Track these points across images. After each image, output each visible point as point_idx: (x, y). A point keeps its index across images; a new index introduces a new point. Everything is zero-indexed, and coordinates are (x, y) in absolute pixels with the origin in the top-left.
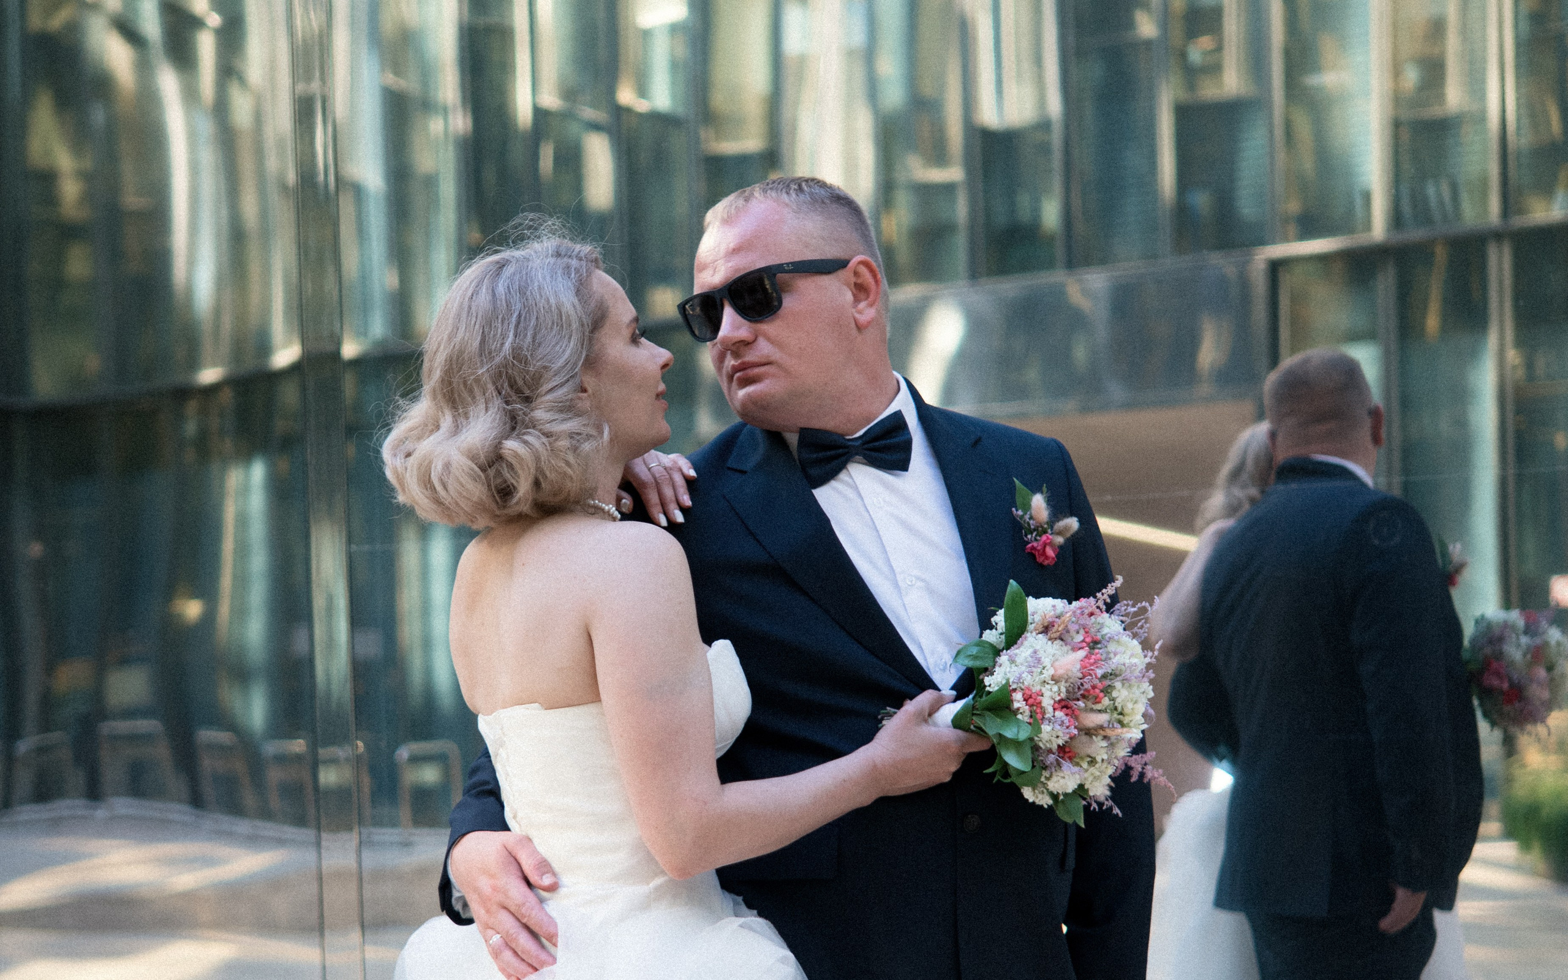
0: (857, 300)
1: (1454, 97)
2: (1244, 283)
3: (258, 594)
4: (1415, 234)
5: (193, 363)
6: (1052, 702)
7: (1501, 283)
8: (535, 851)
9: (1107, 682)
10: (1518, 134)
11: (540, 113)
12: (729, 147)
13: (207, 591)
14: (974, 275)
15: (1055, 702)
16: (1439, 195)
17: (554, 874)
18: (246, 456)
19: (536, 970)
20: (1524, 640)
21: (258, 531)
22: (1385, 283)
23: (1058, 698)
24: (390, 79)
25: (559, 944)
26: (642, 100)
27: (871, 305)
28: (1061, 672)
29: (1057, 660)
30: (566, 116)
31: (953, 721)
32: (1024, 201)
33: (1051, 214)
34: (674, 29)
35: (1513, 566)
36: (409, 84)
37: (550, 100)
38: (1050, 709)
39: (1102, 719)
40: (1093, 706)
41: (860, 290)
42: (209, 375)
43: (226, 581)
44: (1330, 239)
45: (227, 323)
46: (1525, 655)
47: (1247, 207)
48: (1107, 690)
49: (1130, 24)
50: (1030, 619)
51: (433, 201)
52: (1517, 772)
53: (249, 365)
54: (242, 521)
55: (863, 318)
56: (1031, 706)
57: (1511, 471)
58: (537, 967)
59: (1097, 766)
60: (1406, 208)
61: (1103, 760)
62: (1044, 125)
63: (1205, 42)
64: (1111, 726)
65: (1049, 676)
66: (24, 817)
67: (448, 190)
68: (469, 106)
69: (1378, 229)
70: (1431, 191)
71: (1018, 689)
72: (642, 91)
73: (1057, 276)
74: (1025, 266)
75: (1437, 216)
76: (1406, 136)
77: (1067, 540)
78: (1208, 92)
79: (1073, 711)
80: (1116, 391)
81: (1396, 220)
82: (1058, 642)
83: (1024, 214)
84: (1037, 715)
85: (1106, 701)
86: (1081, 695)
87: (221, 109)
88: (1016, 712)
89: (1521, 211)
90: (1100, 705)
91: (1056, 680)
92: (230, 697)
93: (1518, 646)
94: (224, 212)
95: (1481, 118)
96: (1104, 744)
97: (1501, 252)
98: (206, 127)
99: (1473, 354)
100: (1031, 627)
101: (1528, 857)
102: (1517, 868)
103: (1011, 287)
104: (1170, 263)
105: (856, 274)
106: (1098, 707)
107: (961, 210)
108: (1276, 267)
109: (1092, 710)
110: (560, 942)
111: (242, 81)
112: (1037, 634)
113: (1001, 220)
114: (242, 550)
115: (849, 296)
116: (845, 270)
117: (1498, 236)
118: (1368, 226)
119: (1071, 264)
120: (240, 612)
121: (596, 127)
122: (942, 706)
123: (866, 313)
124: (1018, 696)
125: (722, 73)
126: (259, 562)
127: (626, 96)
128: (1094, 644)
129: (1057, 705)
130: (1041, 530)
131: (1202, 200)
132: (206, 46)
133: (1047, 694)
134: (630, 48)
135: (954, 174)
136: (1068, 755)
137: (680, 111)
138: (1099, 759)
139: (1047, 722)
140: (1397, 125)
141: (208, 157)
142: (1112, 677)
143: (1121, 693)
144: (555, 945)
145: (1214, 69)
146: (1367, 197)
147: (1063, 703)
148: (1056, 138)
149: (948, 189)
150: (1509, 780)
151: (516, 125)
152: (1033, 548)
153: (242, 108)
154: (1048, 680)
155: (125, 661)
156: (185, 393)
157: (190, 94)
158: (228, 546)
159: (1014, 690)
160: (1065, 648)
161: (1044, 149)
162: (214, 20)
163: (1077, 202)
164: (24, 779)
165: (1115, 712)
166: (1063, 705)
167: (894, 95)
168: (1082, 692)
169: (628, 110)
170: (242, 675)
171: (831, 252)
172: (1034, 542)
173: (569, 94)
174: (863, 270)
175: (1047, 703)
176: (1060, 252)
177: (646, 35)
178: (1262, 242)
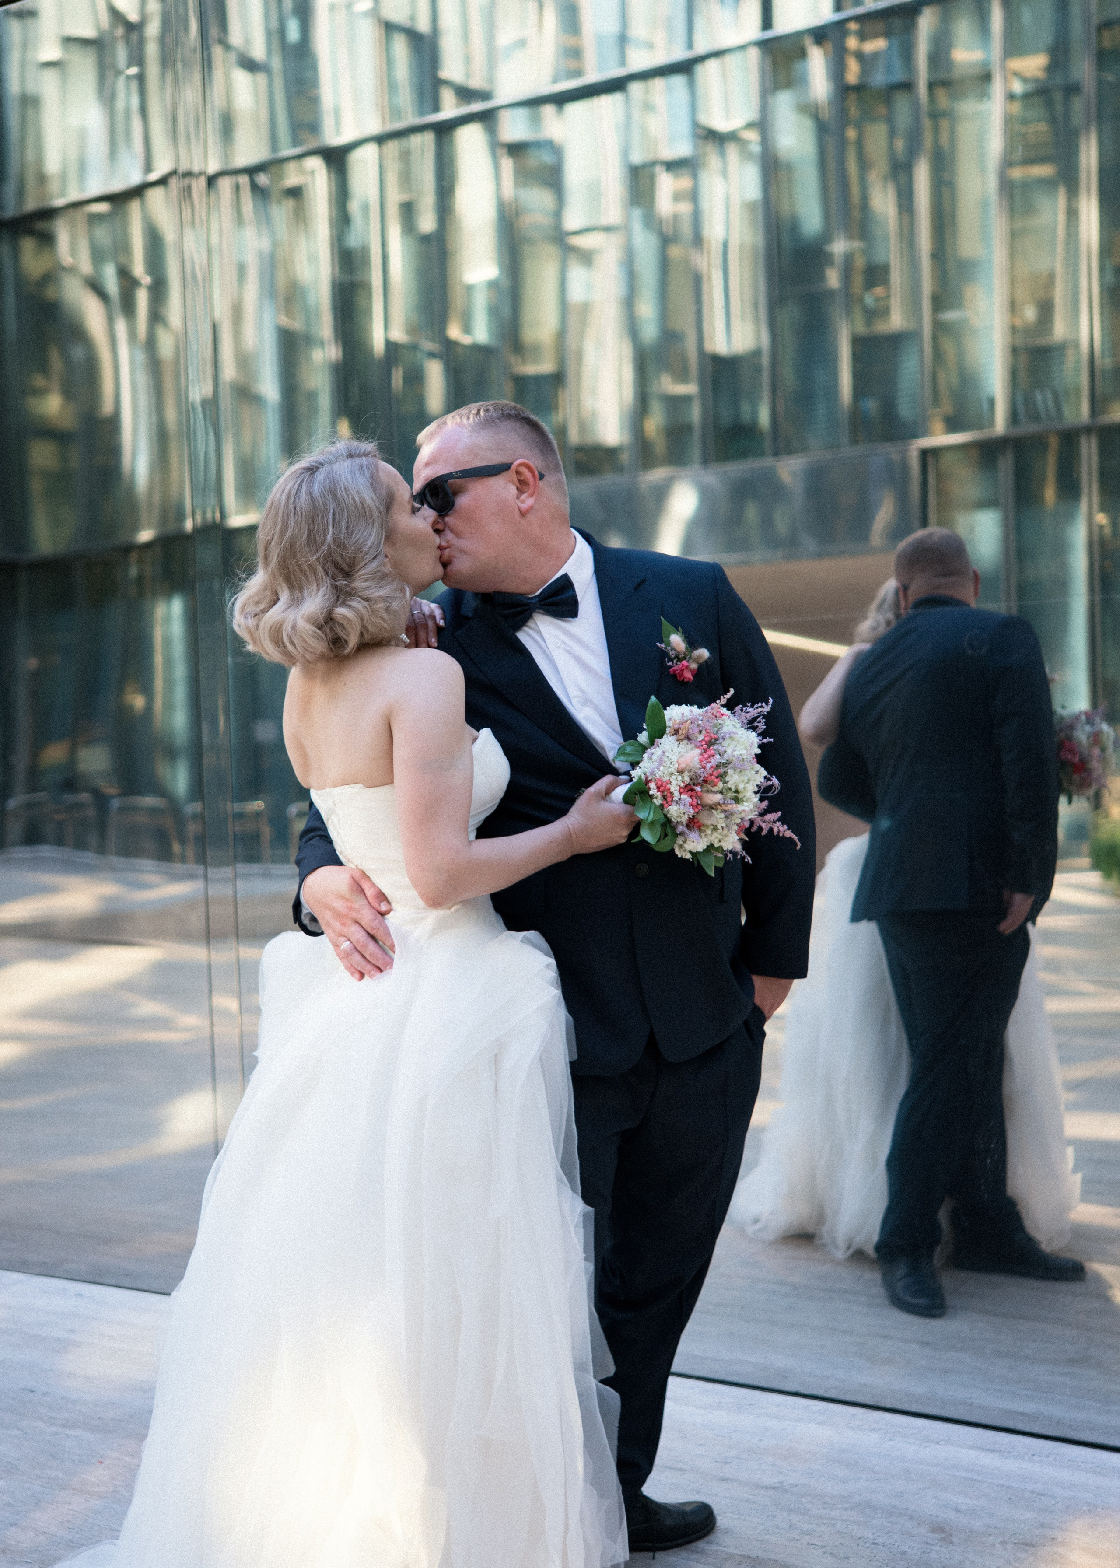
0: (520, 491)
1: (1059, 330)
2: (904, 465)
3: (180, 694)
4: (1029, 428)
5: (135, 528)
6: (678, 788)
7: (1090, 466)
8: (374, 885)
9: (722, 770)
10: (1103, 357)
11: (391, 346)
12: (531, 369)
13: (147, 690)
14: (705, 461)
15: (681, 788)
16: (1045, 402)
17: (389, 902)
18: (168, 595)
19: (381, 971)
20: (1088, 728)
21: (179, 650)
22: (1006, 464)
23: (682, 785)
24: (284, 321)
25: (396, 952)
26: (466, 336)
27: (532, 495)
28: (683, 766)
29: (682, 756)
30: (413, 347)
31: (624, 798)
32: (745, 408)
33: (764, 417)
34: (493, 285)
35: (1099, 669)
36: (297, 325)
37: (398, 335)
38: (676, 794)
39: (718, 797)
40: (712, 788)
41: (522, 485)
42: (145, 536)
43: (159, 684)
44: (965, 433)
45: (157, 498)
46: (1088, 738)
47: (905, 410)
48: (722, 776)
49: (822, 278)
50: (668, 723)
51: (313, 410)
52: (1102, 821)
53: (171, 528)
54: (167, 642)
55: (524, 506)
56: (663, 792)
57: (1098, 598)
58: (382, 968)
59: (719, 831)
60: (1021, 409)
61: (722, 827)
62: (756, 353)
63: (879, 291)
64: (726, 802)
65: (675, 769)
66: (16, 856)
67: (325, 402)
68: (340, 343)
69: (1000, 425)
70: (1039, 397)
71: (653, 780)
72: (467, 329)
73: (768, 461)
74: (742, 454)
75: (1043, 414)
76: (1023, 359)
77: (700, 666)
78: (882, 327)
79: (696, 793)
80: (809, 543)
81: (1014, 418)
82: (685, 742)
83: (745, 416)
84: (667, 797)
85: (720, 785)
86: (703, 780)
87: (151, 344)
88: (651, 797)
89: (1104, 412)
90: (716, 787)
91: (681, 772)
92: (163, 770)
93: (1083, 731)
94: (154, 419)
95: (1077, 345)
96: (722, 815)
97: (1089, 443)
98: (141, 357)
99: (1069, 517)
100: (668, 730)
101: (1110, 883)
102: (1102, 891)
103: (736, 469)
104: (848, 451)
105: (517, 472)
106: (715, 789)
107: (695, 414)
108: (925, 454)
109: (712, 792)
110: (397, 949)
111: (166, 324)
112: (670, 736)
113: (726, 419)
114: (168, 663)
115: (513, 490)
116: (509, 471)
117: (1088, 430)
118: (992, 422)
119: (776, 453)
120: (169, 706)
121: (432, 355)
122: (616, 787)
123: (527, 502)
124: (652, 785)
125: (528, 315)
126: (180, 671)
127: (454, 332)
128: (711, 742)
129: (682, 790)
130: (678, 658)
131: (871, 405)
132: (142, 298)
133: (674, 782)
134: (457, 300)
135: (689, 389)
136: (696, 825)
137: (494, 343)
138: (719, 826)
139: (675, 803)
140: (1014, 351)
141: (143, 379)
142: (726, 765)
143: (734, 779)
144: (394, 952)
145: (884, 312)
146: (992, 402)
147: (689, 788)
148: (765, 361)
149: (686, 399)
150: (1096, 826)
151: (373, 356)
152: (675, 671)
153: (166, 345)
154: (674, 771)
155: (89, 742)
156: (130, 548)
157: (132, 335)
158: (158, 659)
159: (651, 780)
160: (690, 746)
161: (758, 369)
162: (146, 280)
163: (780, 406)
164: (15, 828)
165: (730, 792)
166: (688, 789)
167: (650, 332)
168: (702, 778)
169: (456, 343)
170: (171, 753)
171: (496, 459)
172: (676, 667)
173: (412, 330)
174: (524, 470)
175: (674, 789)
176: (768, 444)
177: (469, 289)
178: (915, 436)
